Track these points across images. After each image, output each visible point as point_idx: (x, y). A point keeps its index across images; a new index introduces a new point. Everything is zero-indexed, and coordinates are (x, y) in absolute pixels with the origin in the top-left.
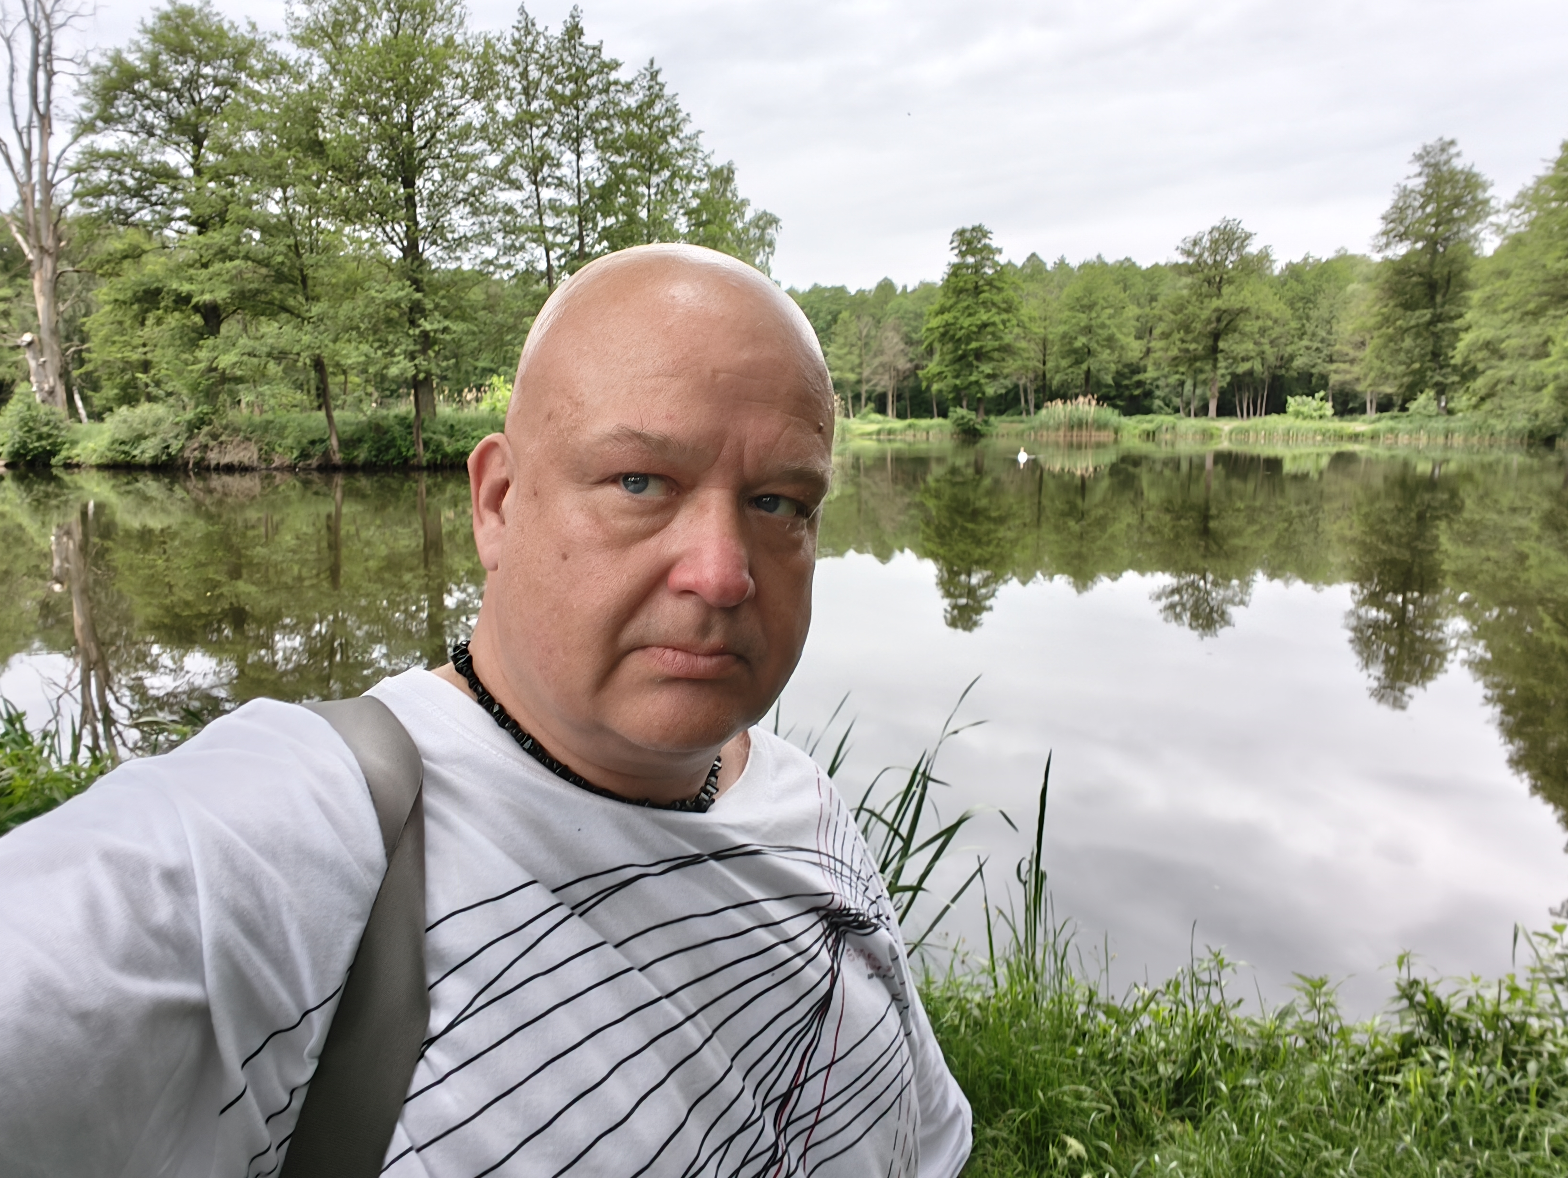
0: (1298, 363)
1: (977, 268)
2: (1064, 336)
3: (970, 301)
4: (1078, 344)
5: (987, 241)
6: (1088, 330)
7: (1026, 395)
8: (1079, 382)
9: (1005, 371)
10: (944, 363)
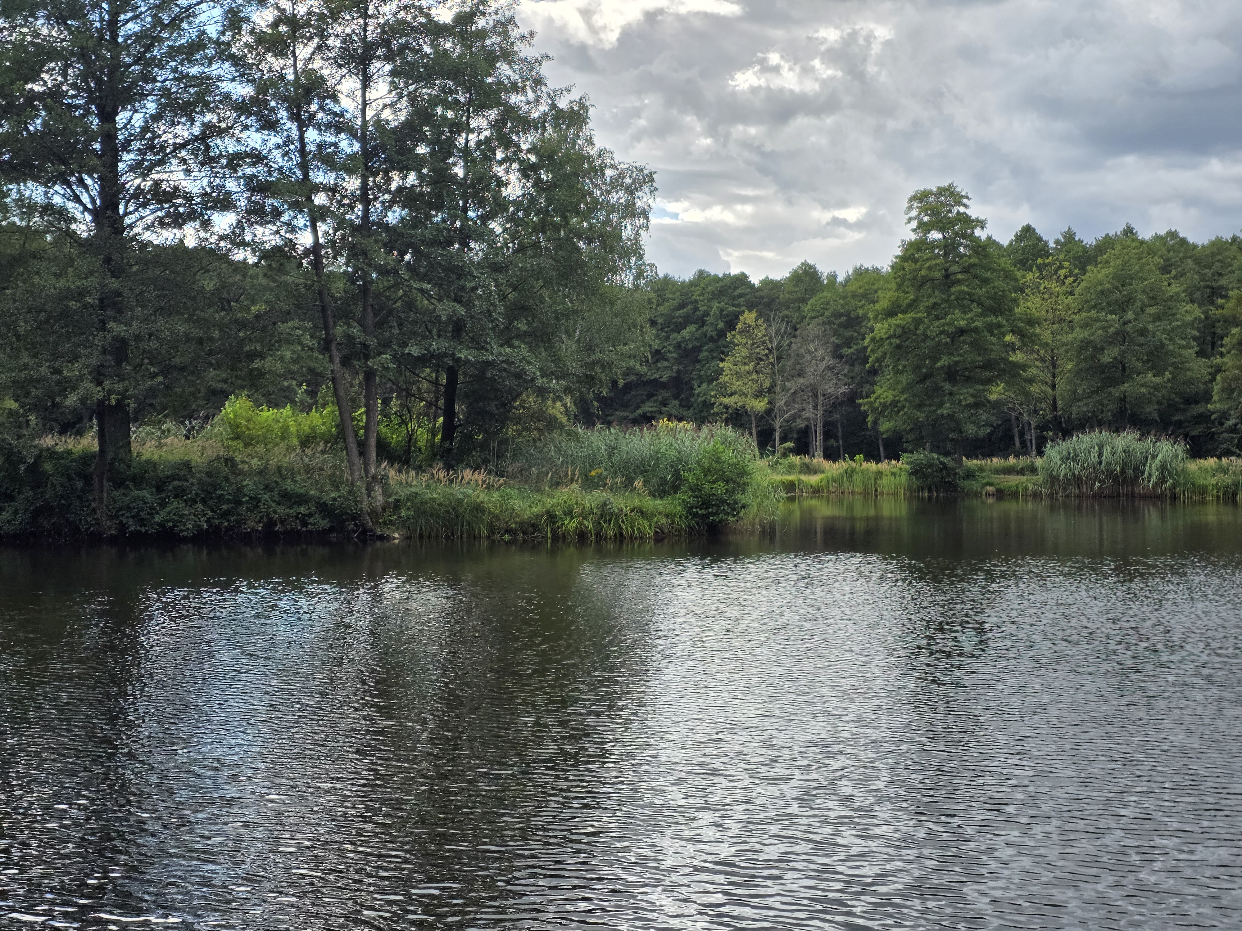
1: (949, 247)
2: (1084, 345)
3: (937, 297)
4: (1106, 358)
5: (962, 209)
6: (1121, 337)
7: (1022, 434)
8: (1109, 416)
9: (993, 397)
10: (900, 387)
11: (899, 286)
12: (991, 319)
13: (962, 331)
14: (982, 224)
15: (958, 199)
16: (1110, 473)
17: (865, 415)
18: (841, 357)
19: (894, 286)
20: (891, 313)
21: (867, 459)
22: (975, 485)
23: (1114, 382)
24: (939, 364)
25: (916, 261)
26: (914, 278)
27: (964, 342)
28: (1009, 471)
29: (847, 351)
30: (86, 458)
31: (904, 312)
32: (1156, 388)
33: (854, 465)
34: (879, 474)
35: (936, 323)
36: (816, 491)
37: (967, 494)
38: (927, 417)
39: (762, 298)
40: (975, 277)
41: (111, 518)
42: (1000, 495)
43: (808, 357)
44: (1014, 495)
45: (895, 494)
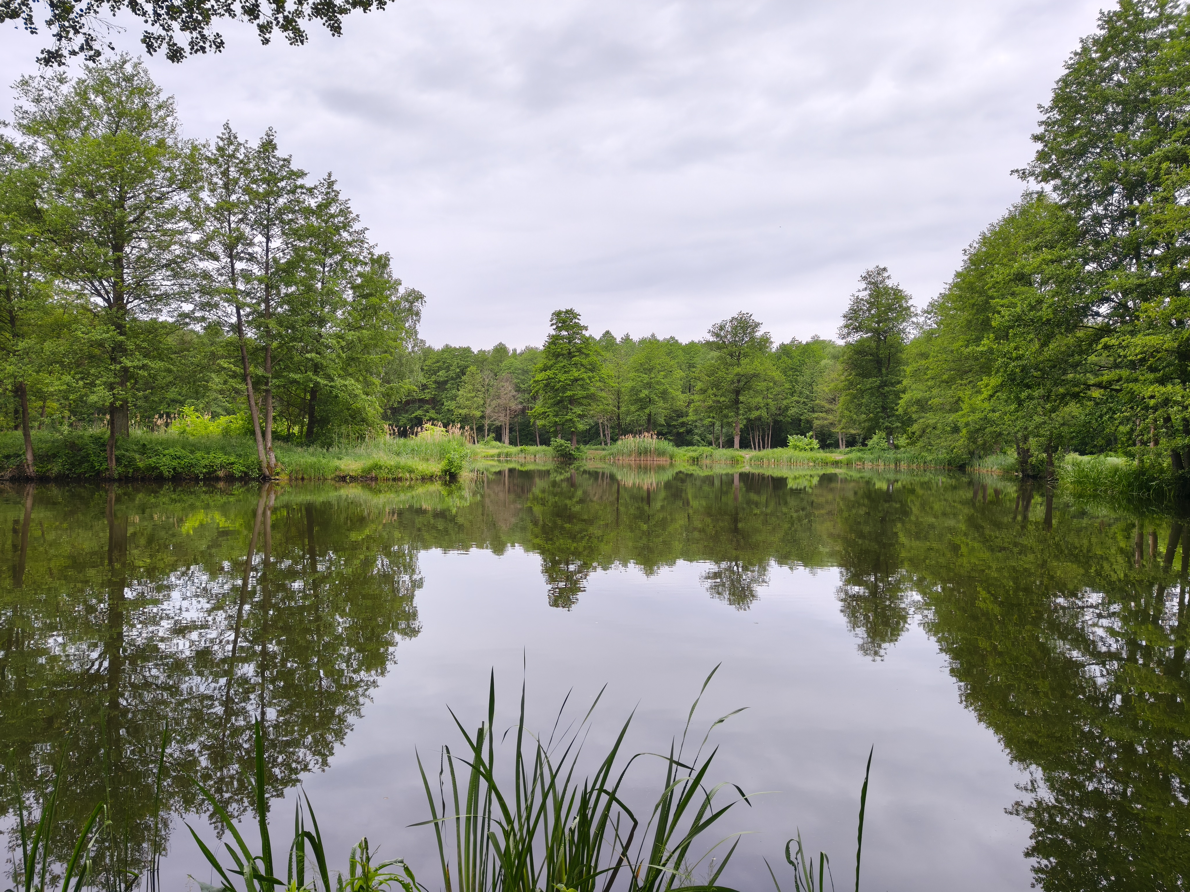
0: (792, 412)
1: (570, 339)
2: (633, 389)
3: (565, 362)
4: (642, 395)
5: (577, 321)
6: (649, 385)
7: (604, 433)
9: (591, 412)
10: (547, 405)
11: (547, 357)
12: (590, 374)
13: (576, 380)
14: (586, 328)
15: (575, 316)
17: (530, 420)
18: (519, 389)
19: (544, 356)
20: (543, 369)
21: (530, 445)
23: (646, 406)
24: (566, 395)
25: (555, 345)
26: (554, 353)
27: (578, 385)
29: (521, 387)
31: (549, 369)
32: (664, 409)
33: (523, 448)
34: (537, 452)
35: (565, 375)
37: (577, 459)
38: (560, 420)
39: (479, 359)
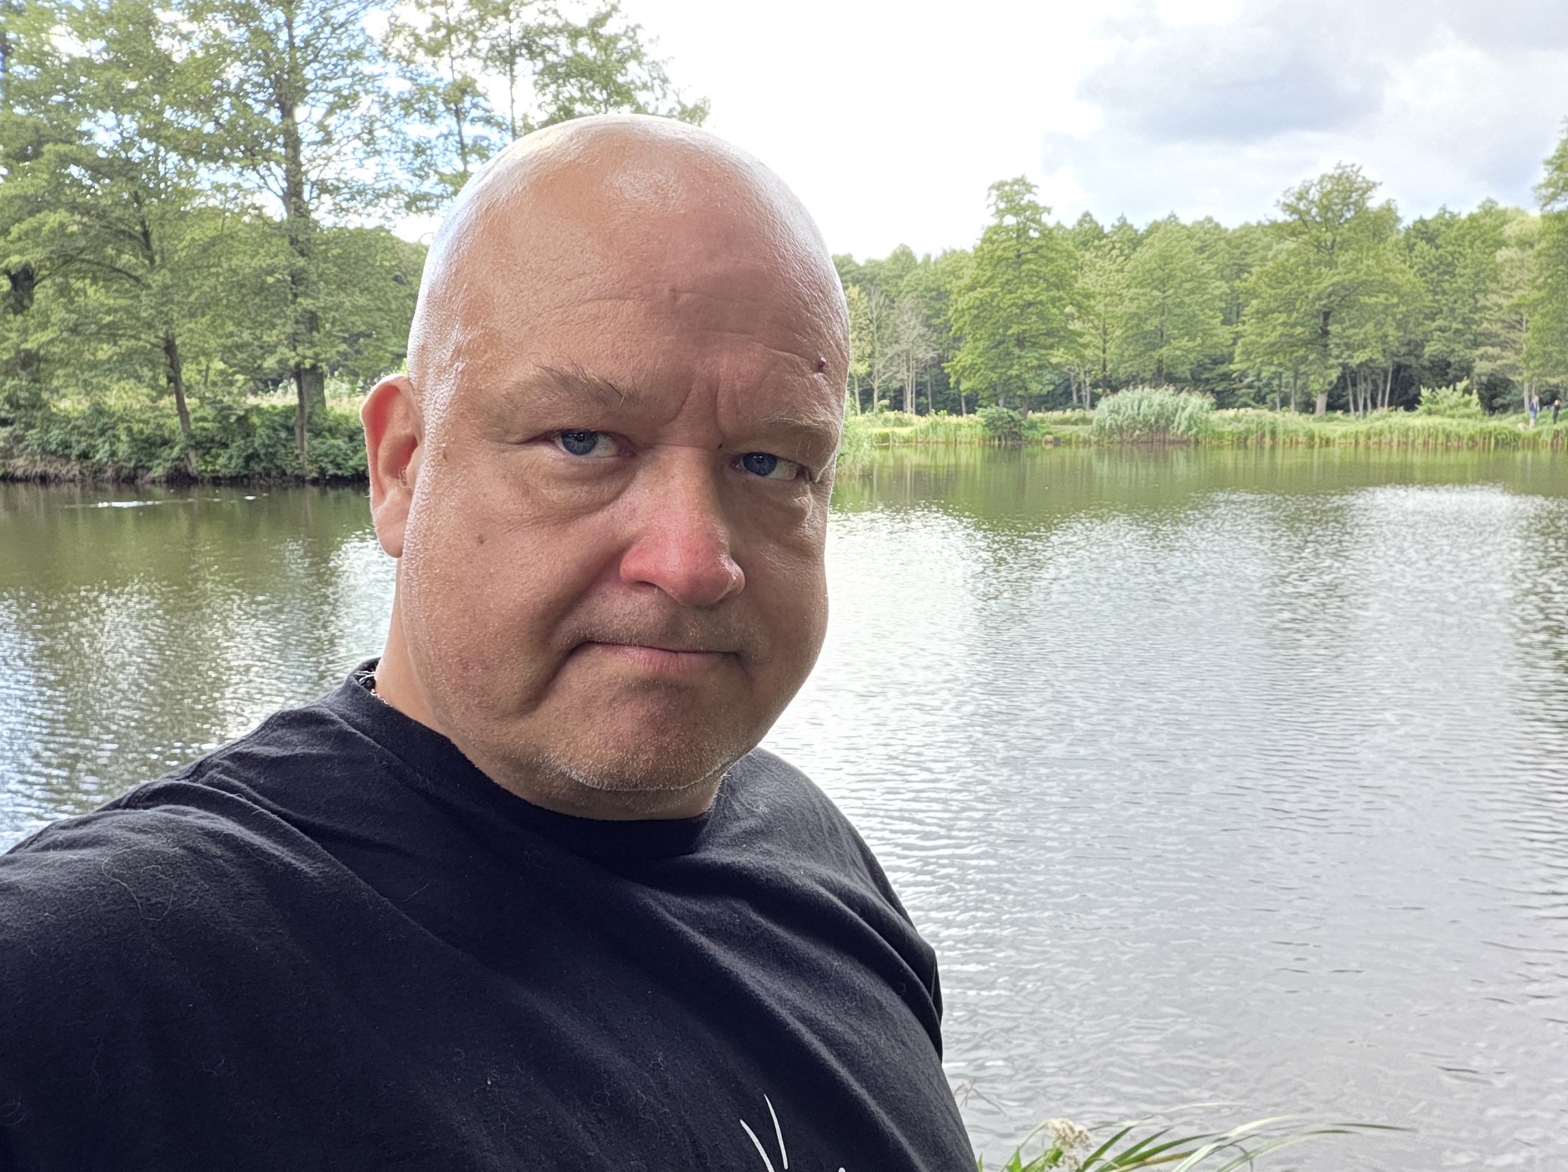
0: (1431, 349)
1: (1021, 231)
2: (1132, 316)
3: (1010, 273)
4: (1148, 327)
5: (1032, 197)
7: (1079, 390)
8: (1148, 375)
9: (1054, 360)
10: (977, 352)
11: (979, 264)
12: (1054, 293)
13: (1030, 304)
14: (1048, 210)
15: (1029, 188)
16: (1146, 423)
17: (948, 376)
18: (929, 326)
19: (975, 264)
20: (972, 289)
21: (949, 414)
22: (1036, 435)
23: (1155, 347)
24: (1010, 332)
25: (992, 243)
26: (992, 258)
27: (1032, 313)
28: (1065, 422)
29: (936, 321)
30: (288, 412)
31: (983, 287)
32: (1188, 351)
33: (938, 418)
34: (959, 426)
35: (1008, 296)
36: (907, 441)
37: (1030, 442)
38: (999, 378)
39: (865, 274)
40: (1043, 256)
41: (312, 462)
42: (1057, 442)
43: (903, 327)
44: (1069, 442)
45: (971, 443)
